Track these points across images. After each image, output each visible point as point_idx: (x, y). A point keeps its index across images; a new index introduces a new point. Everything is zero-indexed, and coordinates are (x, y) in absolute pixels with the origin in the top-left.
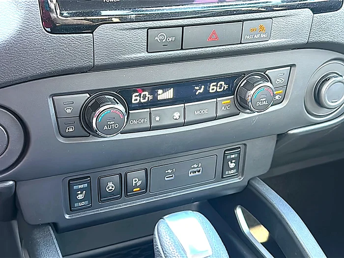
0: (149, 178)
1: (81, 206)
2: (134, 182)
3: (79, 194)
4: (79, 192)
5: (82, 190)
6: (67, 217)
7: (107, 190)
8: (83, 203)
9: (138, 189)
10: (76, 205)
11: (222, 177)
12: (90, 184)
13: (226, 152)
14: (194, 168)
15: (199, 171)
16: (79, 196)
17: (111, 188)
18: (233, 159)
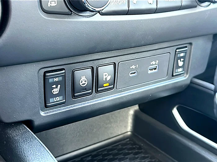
0: (116, 73)
1: (56, 102)
2: (104, 77)
3: (54, 88)
4: (54, 86)
5: (57, 83)
6: (42, 114)
7: (81, 84)
8: (58, 99)
9: (108, 84)
10: (51, 100)
11: (173, 76)
12: (64, 77)
13: (177, 51)
14: (153, 65)
15: (155, 69)
16: (54, 90)
17: (84, 82)
18: (182, 57)
